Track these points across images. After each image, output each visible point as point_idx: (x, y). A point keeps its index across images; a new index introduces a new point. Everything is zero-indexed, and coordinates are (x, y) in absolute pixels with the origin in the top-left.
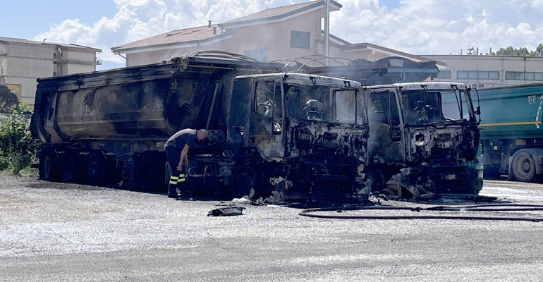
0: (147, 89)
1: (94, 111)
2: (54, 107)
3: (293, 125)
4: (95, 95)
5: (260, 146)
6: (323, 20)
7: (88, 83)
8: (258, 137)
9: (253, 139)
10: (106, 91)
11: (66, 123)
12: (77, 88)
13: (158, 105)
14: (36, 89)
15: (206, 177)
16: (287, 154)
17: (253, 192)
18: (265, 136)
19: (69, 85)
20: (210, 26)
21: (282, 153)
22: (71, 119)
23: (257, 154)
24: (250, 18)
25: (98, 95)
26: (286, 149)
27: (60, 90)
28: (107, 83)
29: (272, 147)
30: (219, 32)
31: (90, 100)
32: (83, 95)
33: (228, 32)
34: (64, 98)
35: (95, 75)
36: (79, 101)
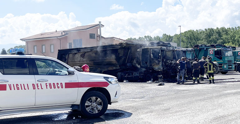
0: (108, 52)
1: (85, 59)
2: (67, 58)
3: (164, 61)
4: (85, 54)
5: (154, 67)
6: (99, 29)
7: (82, 51)
8: (153, 64)
9: (151, 65)
10: (90, 53)
11: (72, 63)
12: (77, 52)
13: (113, 57)
14: (58, 53)
15: (134, 76)
16: (163, 68)
17: (152, 79)
18: (155, 64)
19: (74, 51)
20: (56, 32)
21: (162, 68)
22: (75, 62)
23: (153, 69)
24: (71, 30)
25: (86, 54)
26: (163, 67)
27: (69, 53)
28: (91, 50)
29: (158, 67)
30: (63, 34)
31: (83, 56)
32: (80, 54)
33: (67, 34)
34: (71, 56)
35: (85, 48)
36: (78, 56)
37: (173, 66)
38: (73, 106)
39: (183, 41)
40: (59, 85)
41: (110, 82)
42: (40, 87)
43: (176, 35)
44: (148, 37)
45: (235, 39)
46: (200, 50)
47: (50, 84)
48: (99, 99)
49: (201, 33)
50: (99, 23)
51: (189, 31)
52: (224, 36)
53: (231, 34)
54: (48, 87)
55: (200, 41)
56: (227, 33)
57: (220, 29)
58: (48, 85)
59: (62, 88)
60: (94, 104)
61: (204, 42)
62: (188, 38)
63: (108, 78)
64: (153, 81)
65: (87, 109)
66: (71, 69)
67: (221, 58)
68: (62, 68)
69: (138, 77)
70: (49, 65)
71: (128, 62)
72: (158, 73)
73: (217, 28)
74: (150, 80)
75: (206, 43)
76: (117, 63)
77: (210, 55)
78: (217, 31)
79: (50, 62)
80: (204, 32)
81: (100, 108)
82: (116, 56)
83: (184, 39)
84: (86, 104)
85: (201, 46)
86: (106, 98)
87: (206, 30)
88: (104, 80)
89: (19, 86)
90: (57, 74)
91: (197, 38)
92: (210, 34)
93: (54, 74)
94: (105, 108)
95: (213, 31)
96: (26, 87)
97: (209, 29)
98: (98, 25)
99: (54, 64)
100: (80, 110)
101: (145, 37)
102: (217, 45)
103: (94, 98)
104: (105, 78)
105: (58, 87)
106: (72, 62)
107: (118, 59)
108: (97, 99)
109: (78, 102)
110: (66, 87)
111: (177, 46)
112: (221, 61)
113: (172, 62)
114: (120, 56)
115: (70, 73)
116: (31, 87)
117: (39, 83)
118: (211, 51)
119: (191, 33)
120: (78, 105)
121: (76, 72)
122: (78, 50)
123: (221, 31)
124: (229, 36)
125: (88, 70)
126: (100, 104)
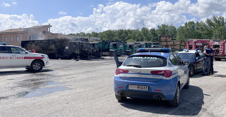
0: (51, 43)
1: (37, 47)
3: (81, 49)
6: (49, 28)
7: (36, 42)
8: (74, 50)
13: (53, 46)
14: (21, 43)
15: (65, 57)
16: (80, 53)
17: (74, 58)
18: (76, 50)
19: (31, 42)
20: (20, 28)
23: (75, 53)
25: (38, 44)
28: (41, 42)
29: (77, 52)
30: (25, 30)
31: (36, 45)
32: (34, 44)
33: (27, 30)
34: (29, 44)
35: (38, 40)
36: (33, 45)
37: (86, 52)
38: (27, 66)
39: (105, 37)
40: (21, 58)
41: (44, 57)
42: (13, 58)
43: (100, 33)
44: (83, 33)
45: (136, 36)
46: (106, 43)
47: (17, 57)
48: (39, 64)
49: (115, 32)
50: (48, 25)
51: (108, 31)
52: (129, 35)
53: (133, 33)
54: (16, 58)
55: (114, 37)
56: (131, 33)
57: (127, 30)
58: (16, 57)
59: (23, 59)
60: (37, 66)
61: (117, 38)
62: (107, 35)
63: (43, 55)
64: (75, 59)
65: (33, 68)
66: (27, 51)
67: (116, 48)
68: (23, 51)
69: (67, 57)
70: (17, 50)
71: (62, 49)
72: (78, 55)
73: (125, 30)
74: (73, 58)
75: (118, 38)
76: (55, 49)
77: (111, 46)
78: (125, 31)
79: (17, 48)
80: (117, 32)
81: (39, 67)
82: (55, 46)
83: (105, 35)
84: (33, 66)
85: (106, 41)
86: (42, 64)
87: (118, 30)
88: (41, 56)
89: (4, 58)
90: (20, 53)
91: (113, 35)
92: (121, 33)
93: (19, 53)
94: (42, 68)
95: (123, 31)
96: (7, 58)
97: (120, 30)
98: (48, 26)
99: (19, 49)
100: (30, 68)
101: (81, 33)
102: (115, 41)
103: (37, 64)
104: (42, 55)
105: (21, 59)
106: (30, 48)
107: (56, 47)
108: (38, 64)
109: (30, 65)
110: (24, 59)
111: (100, 40)
112: (116, 50)
113: (85, 49)
114: (58, 45)
115: (26, 53)
116: (9, 58)
117: (12, 57)
118: (111, 44)
119: (110, 31)
120: (29, 66)
121: (29, 53)
122: (34, 41)
123: (127, 32)
124: (132, 35)
125: (35, 52)
126: (39, 66)
